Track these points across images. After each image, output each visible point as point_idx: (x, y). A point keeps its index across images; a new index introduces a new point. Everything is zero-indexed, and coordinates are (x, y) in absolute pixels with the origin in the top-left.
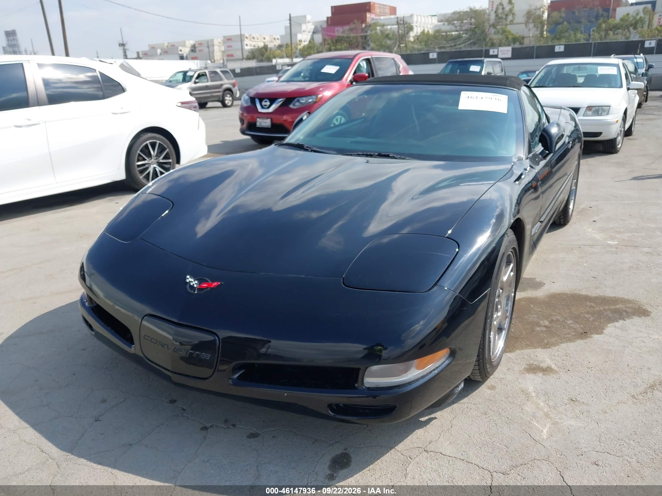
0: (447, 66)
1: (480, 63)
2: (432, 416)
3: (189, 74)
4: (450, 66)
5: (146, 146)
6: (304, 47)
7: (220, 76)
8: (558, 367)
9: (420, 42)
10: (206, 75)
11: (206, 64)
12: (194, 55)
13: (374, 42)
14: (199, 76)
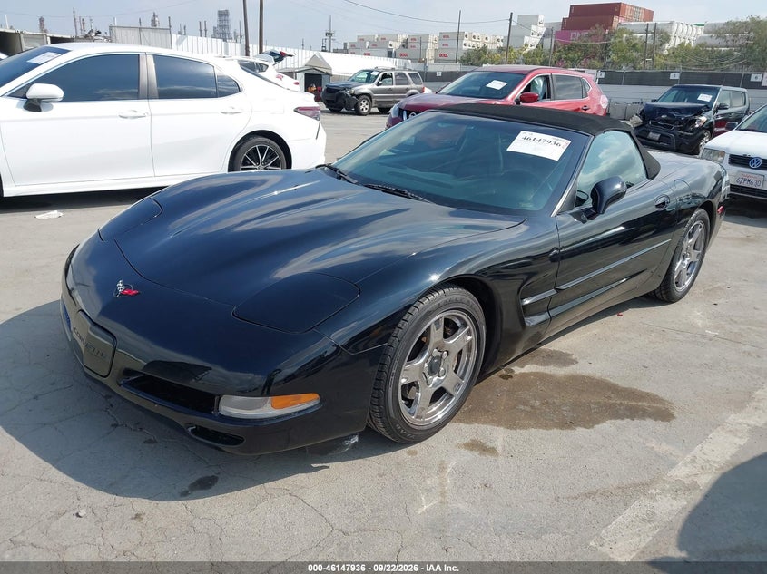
0: (671, 90)
1: (714, 92)
2: (327, 465)
3: (374, 73)
4: (675, 92)
5: (255, 150)
6: (529, 52)
7: (407, 79)
8: (504, 450)
9: (676, 57)
10: (392, 77)
11: (405, 64)
12: (404, 51)
13: (617, 54)
14: (385, 76)
